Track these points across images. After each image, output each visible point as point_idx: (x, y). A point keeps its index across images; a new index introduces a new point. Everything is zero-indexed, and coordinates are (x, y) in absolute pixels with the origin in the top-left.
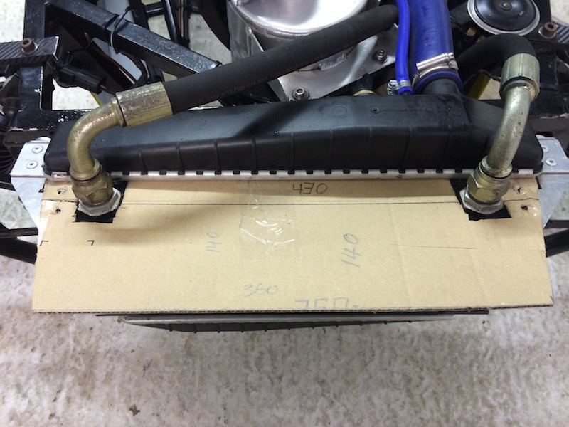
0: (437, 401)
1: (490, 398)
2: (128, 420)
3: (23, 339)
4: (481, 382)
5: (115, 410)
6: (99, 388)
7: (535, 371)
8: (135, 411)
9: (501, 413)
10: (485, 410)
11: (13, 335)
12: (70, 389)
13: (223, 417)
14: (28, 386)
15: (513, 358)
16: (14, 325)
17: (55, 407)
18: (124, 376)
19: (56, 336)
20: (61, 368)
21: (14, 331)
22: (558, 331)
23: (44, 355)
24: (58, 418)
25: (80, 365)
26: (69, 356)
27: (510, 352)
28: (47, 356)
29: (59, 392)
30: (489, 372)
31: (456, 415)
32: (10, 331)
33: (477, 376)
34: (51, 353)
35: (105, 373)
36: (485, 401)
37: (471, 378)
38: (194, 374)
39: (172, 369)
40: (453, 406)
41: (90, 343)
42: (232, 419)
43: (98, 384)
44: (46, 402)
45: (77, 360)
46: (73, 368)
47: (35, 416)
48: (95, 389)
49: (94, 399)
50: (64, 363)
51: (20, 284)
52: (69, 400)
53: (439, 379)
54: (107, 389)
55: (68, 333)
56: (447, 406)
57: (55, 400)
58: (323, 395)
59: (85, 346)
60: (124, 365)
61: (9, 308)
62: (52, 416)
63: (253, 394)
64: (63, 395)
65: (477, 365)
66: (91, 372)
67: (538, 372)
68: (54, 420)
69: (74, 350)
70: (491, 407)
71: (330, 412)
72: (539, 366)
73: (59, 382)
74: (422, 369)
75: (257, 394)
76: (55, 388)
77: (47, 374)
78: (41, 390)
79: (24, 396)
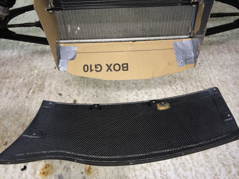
0: (182, 88)
2: (57, 97)
3: (17, 75)
4: (200, 81)
5: (52, 95)
6: (46, 88)
7: (221, 77)
8: (60, 95)
11: (13, 74)
12: (34, 89)
13: (95, 96)
14: (18, 89)
15: (212, 74)
16: (13, 71)
17: (28, 95)
18: (56, 84)
19: (30, 74)
20: (31, 83)
22: (230, 65)
23: (24, 79)
24: (29, 98)
25: (39, 82)
26: (34, 79)
27: (211, 72)
28: (26, 80)
29: (30, 90)
30: (203, 78)
33: (198, 80)
34: (28, 78)
35: (49, 84)
37: (196, 80)
38: (84, 83)
39: (76, 82)
40: (188, 89)
41: (43, 75)
42: (99, 96)
44: (24, 93)
45: (38, 80)
46: (36, 83)
47: (20, 98)
48: (45, 89)
49: (44, 92)
50: (32, 81)
52: (34, 92)
53: (183, 81)
54: (49, 88)
55: (34, 73)
57: (28, 92)
58: (136, 88)
60: (56, 81)
62: (26, 97)
63: (108, 88)
65: (198, 76)
66: (43, 84)
67: (223, 78)
68: (27, 99)
71: (139, 93)
72: (223, 76)
73: (30, 87)
74: (175, 78)
75: (110, 88)
76: (28, 89)
77: (25, 85)
78: (23, 90)
79: (16, 92)
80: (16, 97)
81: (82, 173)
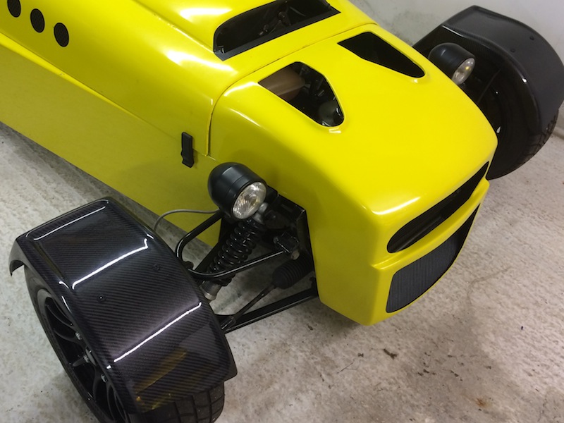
1: (472, 251)
2: (363, 361)
3: (277, 371)
6: (336, 360)
8: (361, 355)
9: (480, 253)
10: (475, 256)
11: (270, 373)
12: (324, 370)
14: (304, 386)
17: (327, 383)
19: (290, 358)
20: (310, 367)
21: (268, 371)
24: (333, 385)
25: (316, 359)
26: (307, 360)
29: (321, 376)
31: (469, 264)
32: (265, 373)
35: (331, 353)
36: (472, 252)
42: (401, 327)
43: (333, 359)
44: (319, 384)
45: (313, 358)
46: (315, 362)
47: (323, 394)
48: (335, 362)
50: (308, 364)
51: (244, 352)
52: (329, 374)
54: (340, 357)
55: (295, 352)
56: (463, 263)
57: (323, 380)
59: (309, 351)
61: (252, 365)
62: (329, 386)
64: (324, 376)
66: (325, 357)
68: (333, 388)
69: (306, 355)
70: (476, 253)
71: (430, 296)
73: (316, 373)
76: (317, 376)
77: (307, 375)
78: (312, 382)
79: (307, 391)
80: (318, 396)
81: (480, 410)
